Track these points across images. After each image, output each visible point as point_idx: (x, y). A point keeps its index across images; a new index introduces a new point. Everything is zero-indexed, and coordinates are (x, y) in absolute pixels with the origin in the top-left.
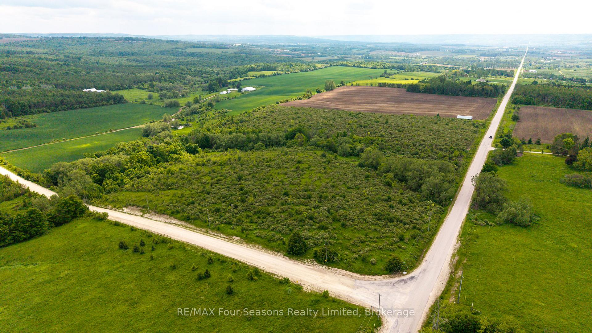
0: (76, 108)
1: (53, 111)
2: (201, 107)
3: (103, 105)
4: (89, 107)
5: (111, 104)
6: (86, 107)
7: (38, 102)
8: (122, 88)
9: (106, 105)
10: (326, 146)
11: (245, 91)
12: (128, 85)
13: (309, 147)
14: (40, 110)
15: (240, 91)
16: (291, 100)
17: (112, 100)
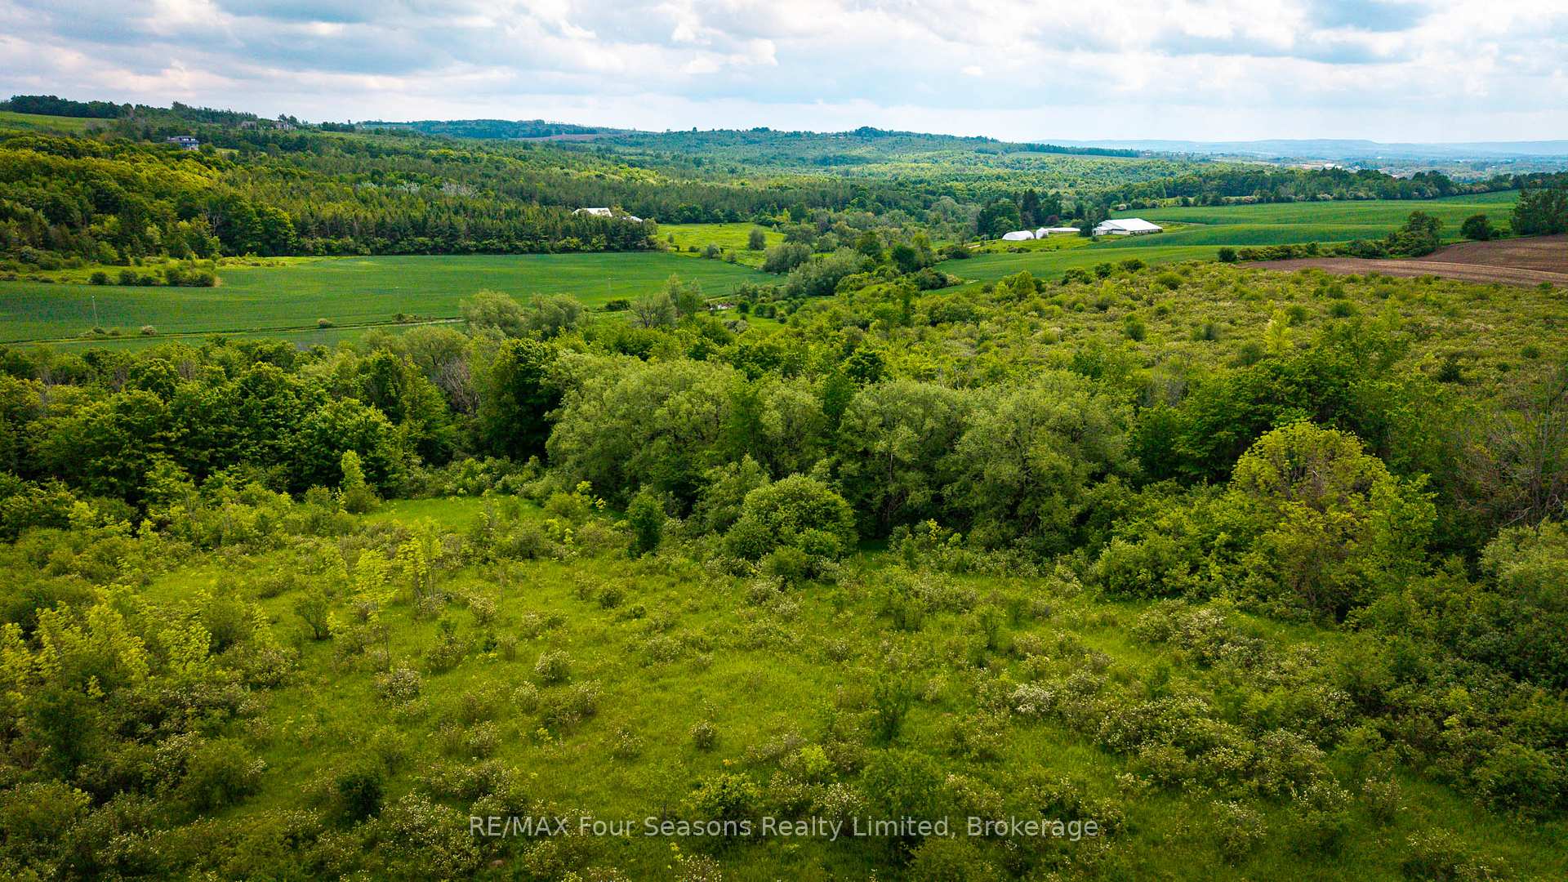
0: (465, 251)
1: (377, 252)
3: (565, 250)
4: (514, 250)
5: (596, 251)
6: (500, 251)
7: (336, 217)
9: (577, 250)
11: (1109, 233)
14: (335, 243)
15: (1087, 232)
16: (1312, 251)
17: (603, 236)
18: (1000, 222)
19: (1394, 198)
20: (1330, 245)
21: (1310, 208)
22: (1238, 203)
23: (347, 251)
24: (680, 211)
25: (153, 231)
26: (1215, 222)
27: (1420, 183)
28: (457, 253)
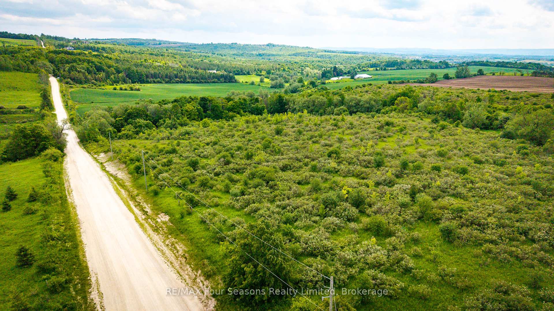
0: (188, 82)
1: (167, 83)
2: (302, 86)
3: (214, 82)
4: (201, 82)
6: (197, 83)
7: (155, 73)
8: (241, 73)
9: (217, 82)
10: (443, 112)
11: (358, 78)
12: (247, 71)
13: (413, 114)
14: (156, 80)
15: (352, 78)
16: (408, 82)
17: (223, 79)
18: (328, 75)
19: (433, 68)
20: (413, 81)
21: (410, 71)
22: (391, 70)
23: (159, 82)
26: (385, 75)
27: (441, 64)
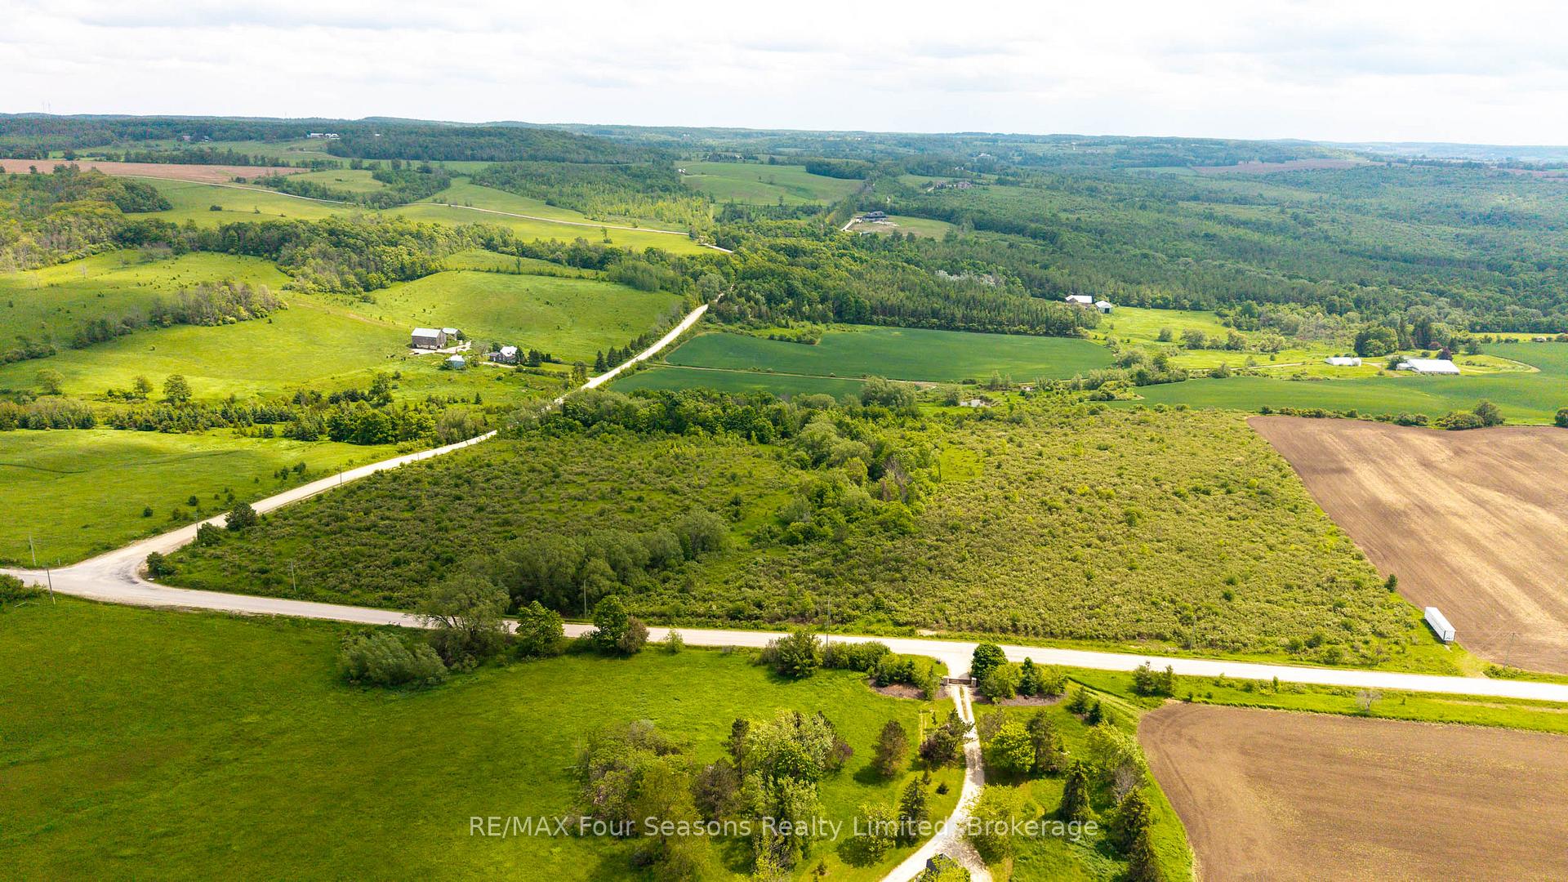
0: (957, 329)
1: (909, 326)
3: (1017, 333)
4: (986, 331)
5: (1038, 335)
6: (977, 331)
9: (1025, 333)
11: (1408, 369)
15: (1394, 366)
17: (1044, 325)
23: (894, 324)
24: (1154, 300)
25: (806, 309)
28: (953, 329)
